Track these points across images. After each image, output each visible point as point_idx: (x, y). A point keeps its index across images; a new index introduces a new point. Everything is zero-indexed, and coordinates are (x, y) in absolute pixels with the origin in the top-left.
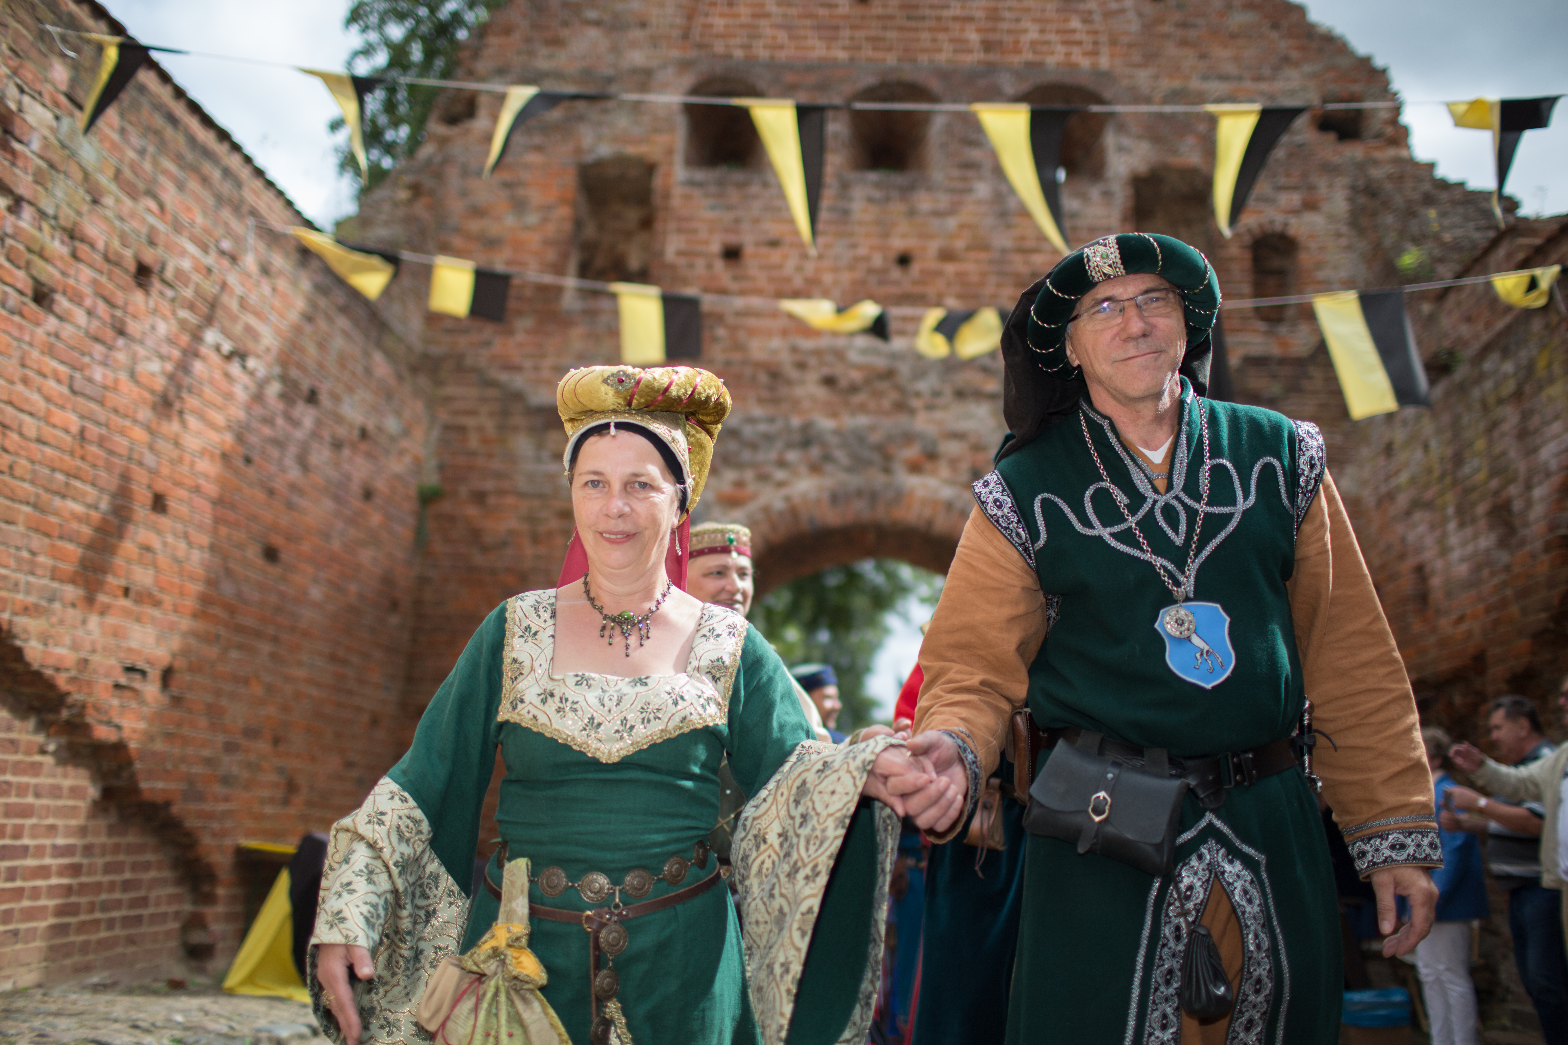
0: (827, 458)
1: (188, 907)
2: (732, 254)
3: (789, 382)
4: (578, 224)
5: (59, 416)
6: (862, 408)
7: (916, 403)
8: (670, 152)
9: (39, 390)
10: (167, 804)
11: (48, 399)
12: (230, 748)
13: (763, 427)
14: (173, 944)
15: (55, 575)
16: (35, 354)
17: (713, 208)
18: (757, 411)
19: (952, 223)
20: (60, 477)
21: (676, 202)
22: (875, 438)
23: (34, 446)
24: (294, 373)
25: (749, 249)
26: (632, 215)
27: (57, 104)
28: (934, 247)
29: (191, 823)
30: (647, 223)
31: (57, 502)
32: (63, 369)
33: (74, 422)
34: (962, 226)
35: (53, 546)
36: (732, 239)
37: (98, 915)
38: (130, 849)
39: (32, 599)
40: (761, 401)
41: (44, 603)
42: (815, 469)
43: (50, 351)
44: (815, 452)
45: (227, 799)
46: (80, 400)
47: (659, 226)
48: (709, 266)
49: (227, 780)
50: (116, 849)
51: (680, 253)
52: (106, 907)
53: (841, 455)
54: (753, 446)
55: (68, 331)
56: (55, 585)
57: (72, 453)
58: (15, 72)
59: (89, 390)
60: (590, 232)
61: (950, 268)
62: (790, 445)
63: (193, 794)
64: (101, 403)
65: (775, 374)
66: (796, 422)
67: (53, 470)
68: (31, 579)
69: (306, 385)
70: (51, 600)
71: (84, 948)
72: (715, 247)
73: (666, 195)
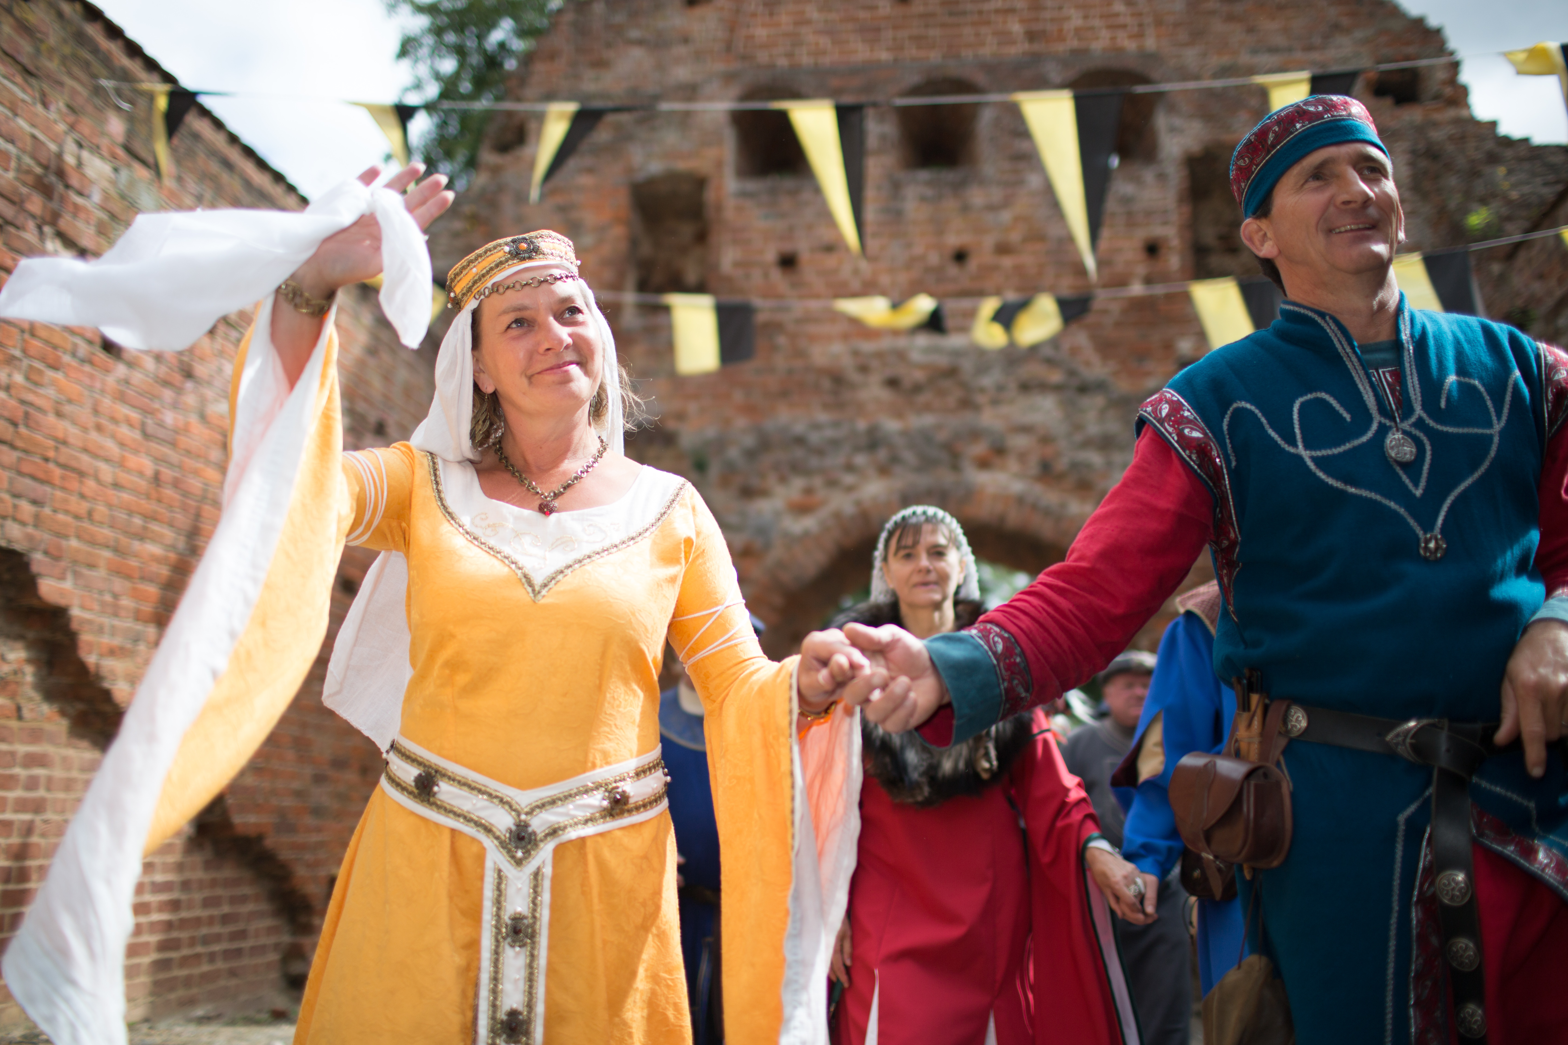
0: (895, 459)
1: (286, 939)
2: (788, 262)
3: (852, 386)
4: (634, 243)
5: (133, 461)
6: (927, 408)
7: (981, 399)
8: (719, 164)
9: (113, 436)
10: (260, 838)
11: (122, 444)
12: (319, 779)
13: (829, 433)
14: (274, 975)
15: (138, 616)
16: (107, 402)
17: (766, 217)
18: (823, 417)
19: (1006, 216)
20: (137, 521)
21: (729, 213)
22: (942, 436)
23: (111, 492)
24: (361, 407)
25: (804, 256)
26: (686, 230)
27: (114, 156)
28: (989, 241)
29: (285, 855)
30: (702, 237)
31: (136, 545)
32: (135, 415)
33: (148, 465)
34: (1017, 219)
35: (134, 589)
36: (787, 247)
37: (199, 949)
38: (227, 883)
39: (117, 641)
40: (826, 407)
41: (129, 646)
42: (884, 470)
43: (121, 397)
44: (882, 454)
45: (319, 830)
46: (153, 445)
47: (713, 239)
48: (766, 275)
49: (318, 811)
50: (214, 883)
51: (737, 264)
52: (206, 940)
53: (909, 456)
54: (820, 452)
55: (137, 377)
56: (139, 627)
57: (148, 497)
58: (72, 127)
59: (161, 433)
60: (646, 249)
61: (1007, 262)
62: (857, 449)
63: (285, 826)
64: (174, 444)
65: (838, 379)
66: (862, 425)
67: (131, 513)
68: (116, 622)
69: (373, 417)
70: (136, 640)
71: (188, 982)
72: (770, 255)
73: (719, 208)
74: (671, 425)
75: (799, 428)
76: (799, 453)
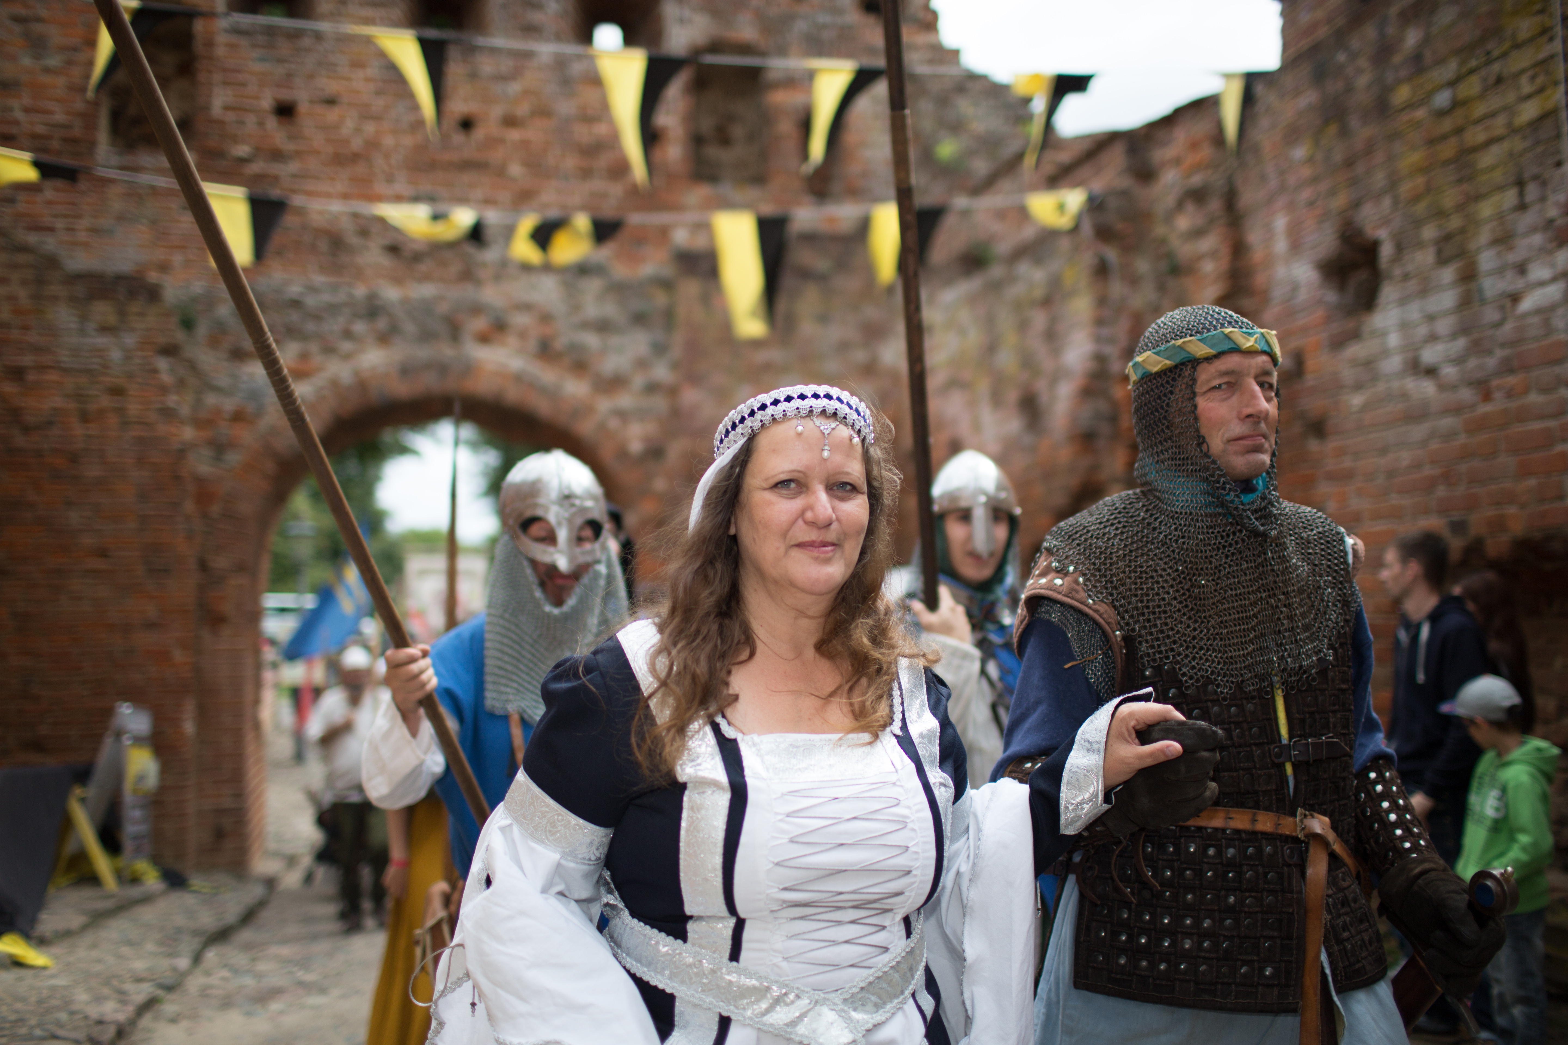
0: (395, 329)
2: (285, 111)
3: (351, 250)
6: (428, 277)
7: (485, 273)
13: (327, 297)
17: (262, 60)
18: (319, 279)
19: (514, 88)
21: (220, 51)
22: (443, 308)
25: (303, 108)
28: (497, 112)
30: (186, 70)
34: (526, 93)
36: (285, 95)
40: (323, 269)
42: (383, 340)
44: (382, 323)
47: (202, 77)
48: (261, 124)
51: (227, 108)
53: (409, 327)
54: (317, 316)
61: (514, 135)
62: (356, 316)
65: (336, 241)
66: (360, 292)
72: (266, 103)
73: (210, 44)
74: (153, 277)
75: (295, 290)
76: (294, 317)
